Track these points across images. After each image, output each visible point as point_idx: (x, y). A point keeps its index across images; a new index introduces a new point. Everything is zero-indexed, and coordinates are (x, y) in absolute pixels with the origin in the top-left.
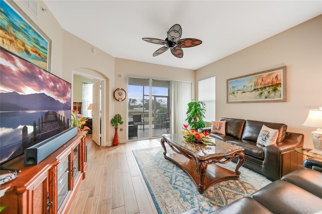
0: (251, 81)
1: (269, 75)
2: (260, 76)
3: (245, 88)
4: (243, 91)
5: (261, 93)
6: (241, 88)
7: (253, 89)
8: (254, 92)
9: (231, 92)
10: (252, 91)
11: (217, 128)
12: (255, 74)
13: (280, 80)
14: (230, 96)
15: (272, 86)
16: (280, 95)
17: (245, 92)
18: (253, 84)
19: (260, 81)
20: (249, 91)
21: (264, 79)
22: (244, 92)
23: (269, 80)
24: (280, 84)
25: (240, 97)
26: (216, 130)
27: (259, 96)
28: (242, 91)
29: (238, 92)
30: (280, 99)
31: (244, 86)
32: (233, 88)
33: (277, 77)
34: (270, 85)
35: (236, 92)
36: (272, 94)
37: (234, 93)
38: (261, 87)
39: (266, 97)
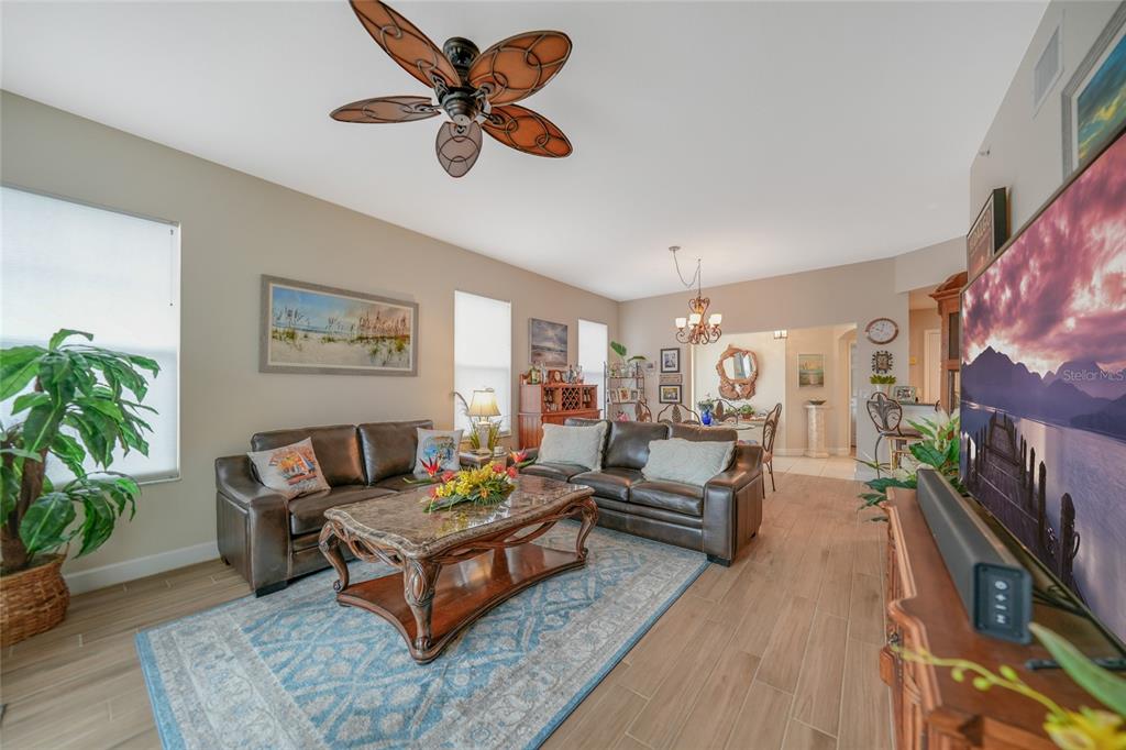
0: (350, 313)
1: (392, 311)
2: (374, 305)
3: (334, 328)
4: (326, 335)
5: (375, 352)
6: (320, 322)
7: (356, 337)
8: (358, 346)
9: (281, 330)
10: (352, 341)
11: (302, 474)
12: (363, 296)
13: (409, 330)
14: (274, 346)
15: (396, 338)
16: (408, 361)
17: (333, 341)
18: (356, 322)
19: (373, 318)
20: (345, 340)
21: (383, 319)
22: (330, 340)
23: (390, 324)
24: (408, 337)
25: (314, 351)
26: (301, 485)
27: (369, 358)
28: (322, 335)
29: (310, 334)
30: (406, 369)
31: (331, 322)
32: (289, 315)
33: (404, 320)
34: (393, 334)
35: (300, 334)
36: (396, 358)
37: (292, 336)
38: (374, 335)
39: (384, 364)
